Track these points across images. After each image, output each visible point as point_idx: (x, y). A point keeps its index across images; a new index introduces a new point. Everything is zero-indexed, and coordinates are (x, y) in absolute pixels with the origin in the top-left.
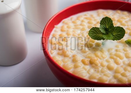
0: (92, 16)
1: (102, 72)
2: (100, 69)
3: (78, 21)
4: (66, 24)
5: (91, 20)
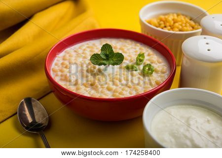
0: (94, 44)
1: (102, 92)
2: (100, 90)
3: (79, 50)
4: (68, 53)
5: (93, 48)
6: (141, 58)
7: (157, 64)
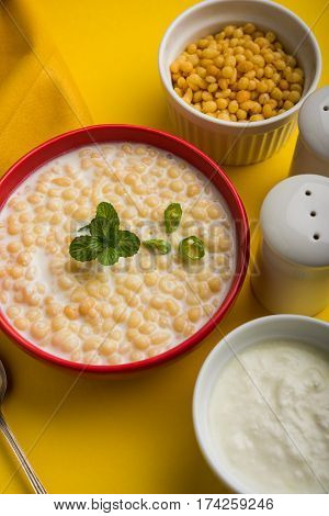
3: (39, 194)
4: (17, 209)
5: (68, 185)
7: (207, 222)
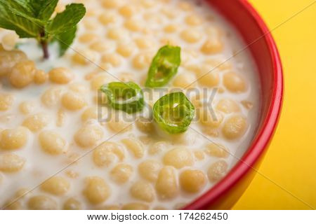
6: (167, 62)
